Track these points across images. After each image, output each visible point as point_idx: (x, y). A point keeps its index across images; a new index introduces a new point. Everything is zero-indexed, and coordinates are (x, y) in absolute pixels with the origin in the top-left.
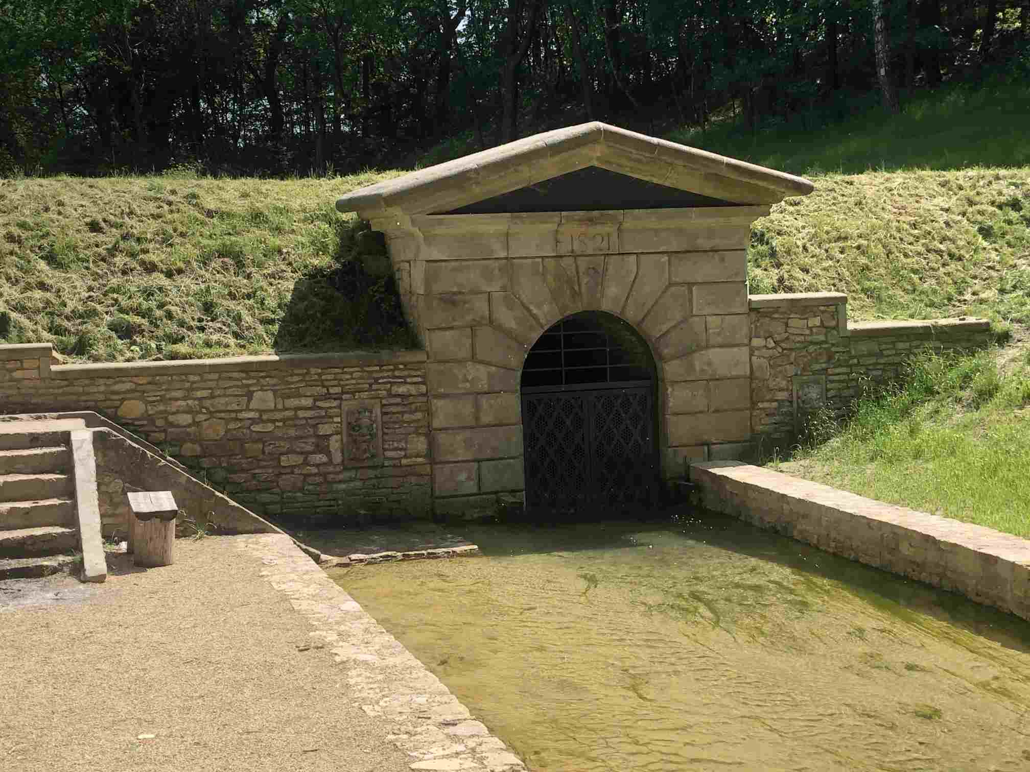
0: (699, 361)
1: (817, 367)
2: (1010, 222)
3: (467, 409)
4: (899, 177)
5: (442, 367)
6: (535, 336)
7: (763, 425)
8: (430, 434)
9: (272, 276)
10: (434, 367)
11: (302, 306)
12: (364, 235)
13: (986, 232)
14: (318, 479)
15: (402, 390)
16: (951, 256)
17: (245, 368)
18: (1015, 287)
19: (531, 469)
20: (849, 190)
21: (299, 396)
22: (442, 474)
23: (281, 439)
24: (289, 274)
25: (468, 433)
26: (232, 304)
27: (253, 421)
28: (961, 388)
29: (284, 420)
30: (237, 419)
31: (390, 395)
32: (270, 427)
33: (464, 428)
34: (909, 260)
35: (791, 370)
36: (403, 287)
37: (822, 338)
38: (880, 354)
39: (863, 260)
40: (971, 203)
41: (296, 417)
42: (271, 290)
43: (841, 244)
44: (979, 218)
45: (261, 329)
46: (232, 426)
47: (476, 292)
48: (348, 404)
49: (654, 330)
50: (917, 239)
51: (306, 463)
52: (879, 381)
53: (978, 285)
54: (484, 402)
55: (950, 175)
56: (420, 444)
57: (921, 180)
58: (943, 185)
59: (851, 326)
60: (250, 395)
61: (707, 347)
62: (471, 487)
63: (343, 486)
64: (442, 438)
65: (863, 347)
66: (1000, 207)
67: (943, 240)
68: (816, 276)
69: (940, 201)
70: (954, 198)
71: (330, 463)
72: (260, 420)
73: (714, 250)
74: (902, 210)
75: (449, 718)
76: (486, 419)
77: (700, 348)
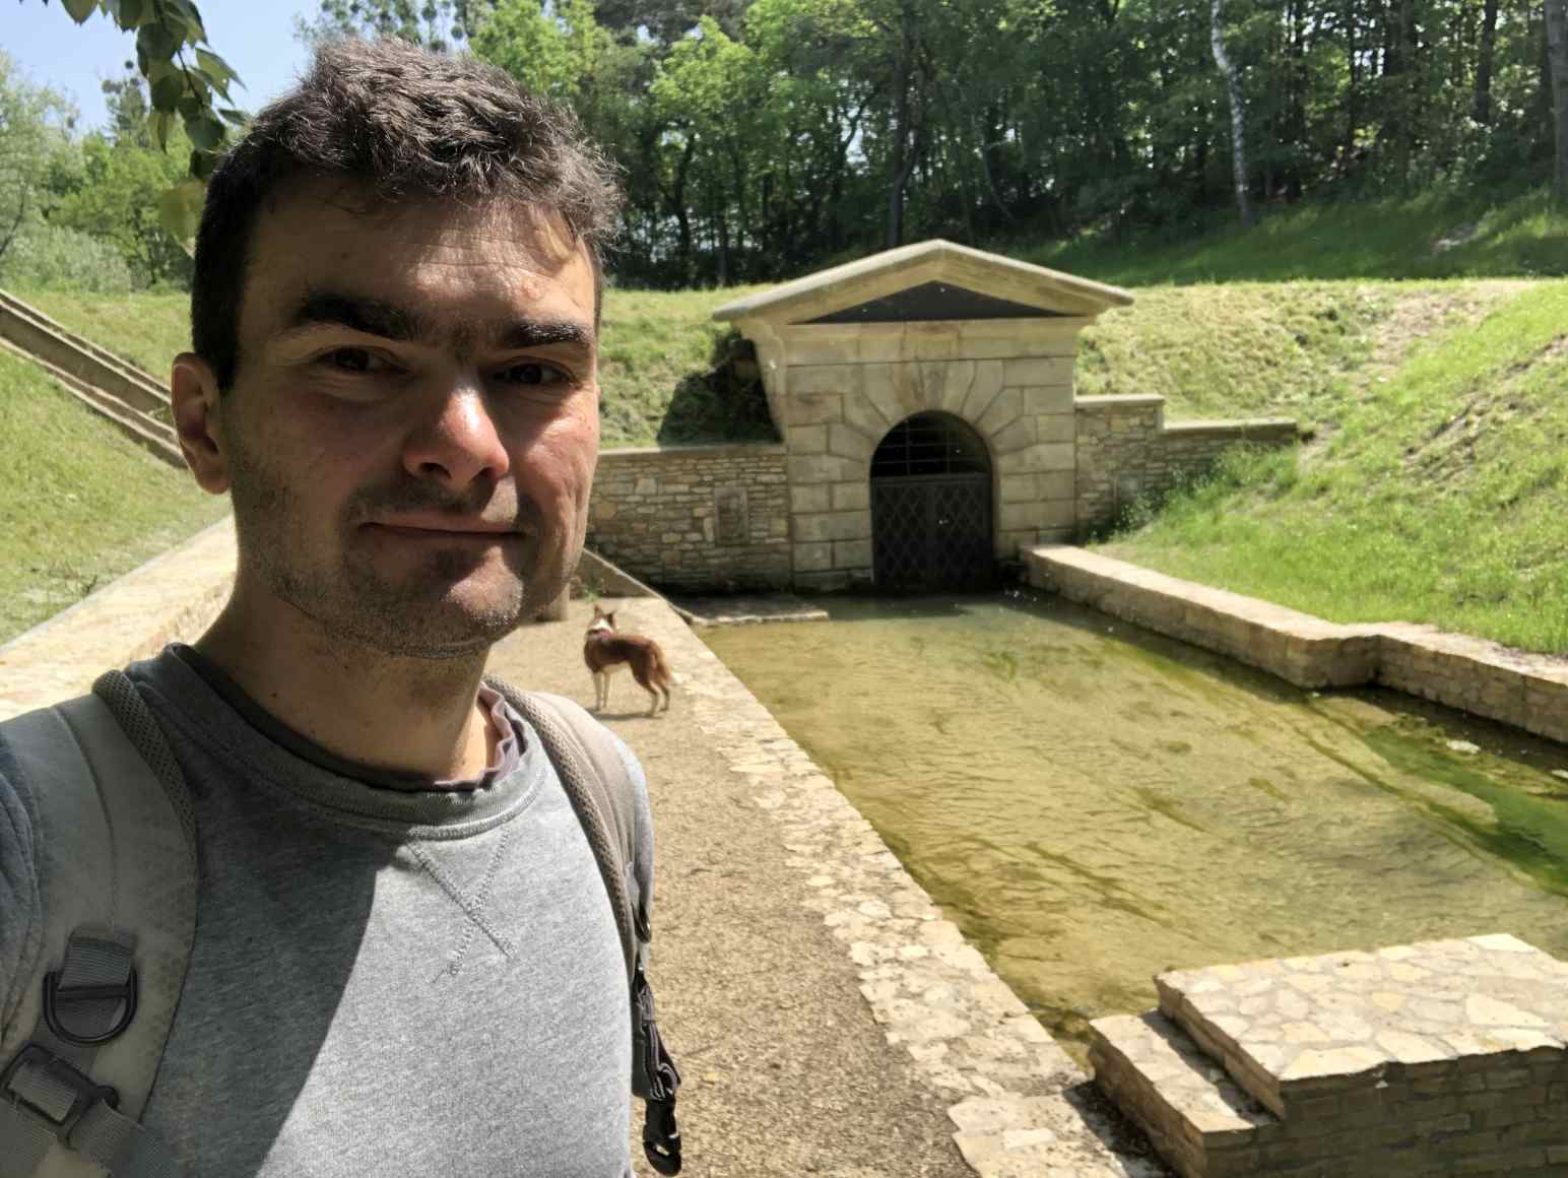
0: (1028, 456)
1: (1135, 462)
2: (1325, 331)
3: (821, 496)
4: (1226, 290)
5: (799, 458)
6: (884, 431)
7: (1086, 513)
8: (790, 518)
9: (657, 378)
10: (793, 459)
11: (682, 405)
12: (737, 343)
13: (1302, 341)
14: (694, 555)
15: (765, 478)
16: (1268, 362)
17: (633, 459)
18: (1324, 391)
19: (880, 549)
20: (1179, 302)
21: (677, 483)
22: (800, 553)
23: (660, 520)
24: (670, 377)
25: (823, 517)
26: (622, 404)
27: (638, 504)
28: (1265, 481)
29: (664, 504)
30: (624, 502)
31: (756, 483)
32: (652, 510)
33: (820, 512)
34: (1228, 367)
35: (1112, 464)
36: (769, 388)
37: (1141, 436)
38: (1193, 451)
39: (1185, 366)
40: (1291, 313)
41: (675, 502)
42: (655, 391)
43: (1166, 351)
44: (1297, 327)
45: (646, 424)
46: (621, 508)
47: (831, 393)
48: (720, 491)
49: (989, 427)
50: (1237, 346)
51: (683, 540)
52: (1191, 475)
53: (1290, 388)
54: (839, 490)
55: (1276, 288)
56: (781, 526)
57: (1246, 292)
58: (1267, 296)
59: (1169, 425)
60: (635, 482)
61: (1038, 442)
62: (825, 564)
63: (715, 561)
64: (800, 521)
65: (1179, 445)
66: (1318, 317)
67: (1262, 347)
68: (1141, 380)
69: (1263, 312)
70: (1276, 309)
71: (704, 541)
72: (643, 504)
73: (1045, 357)
74: (1226, 320)
75: (768, 737)
76: (838, 504)
77: (1030, 444)
